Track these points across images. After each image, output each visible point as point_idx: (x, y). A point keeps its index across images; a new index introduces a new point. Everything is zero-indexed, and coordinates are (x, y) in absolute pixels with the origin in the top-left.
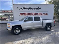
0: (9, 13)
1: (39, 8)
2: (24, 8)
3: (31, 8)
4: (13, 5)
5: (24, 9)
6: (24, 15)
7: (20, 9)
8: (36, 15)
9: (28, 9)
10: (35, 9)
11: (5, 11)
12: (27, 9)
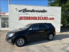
10: (39, 12)
12: (29, 11)
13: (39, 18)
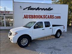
0: (4, 15)
2: (30, 8)
6: (30, 18)
8: (46, 18)
10: (45, 10)
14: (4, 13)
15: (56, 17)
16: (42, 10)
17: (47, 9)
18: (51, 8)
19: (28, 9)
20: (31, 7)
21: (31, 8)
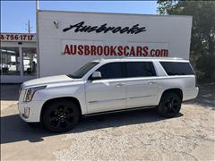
0: (20, 43)
1: (136, 30)
2: (80, 27)
3: (107, 27)
4: (37, 14)
5: (81, 31)
6: (81, 53)
7: (65, 30)
8: (127, 55)
9: (98, 31)
10: (122, 32)
11: (5, 36)
12: (93, 29)
13: (122, 51)
14: (19, 40)
15: (153, 53)
16: (114, 32)
17: (127, 28)
18: (139, 27)
19: (75, 28)
20: (83, 23)
21: (84, 25)
